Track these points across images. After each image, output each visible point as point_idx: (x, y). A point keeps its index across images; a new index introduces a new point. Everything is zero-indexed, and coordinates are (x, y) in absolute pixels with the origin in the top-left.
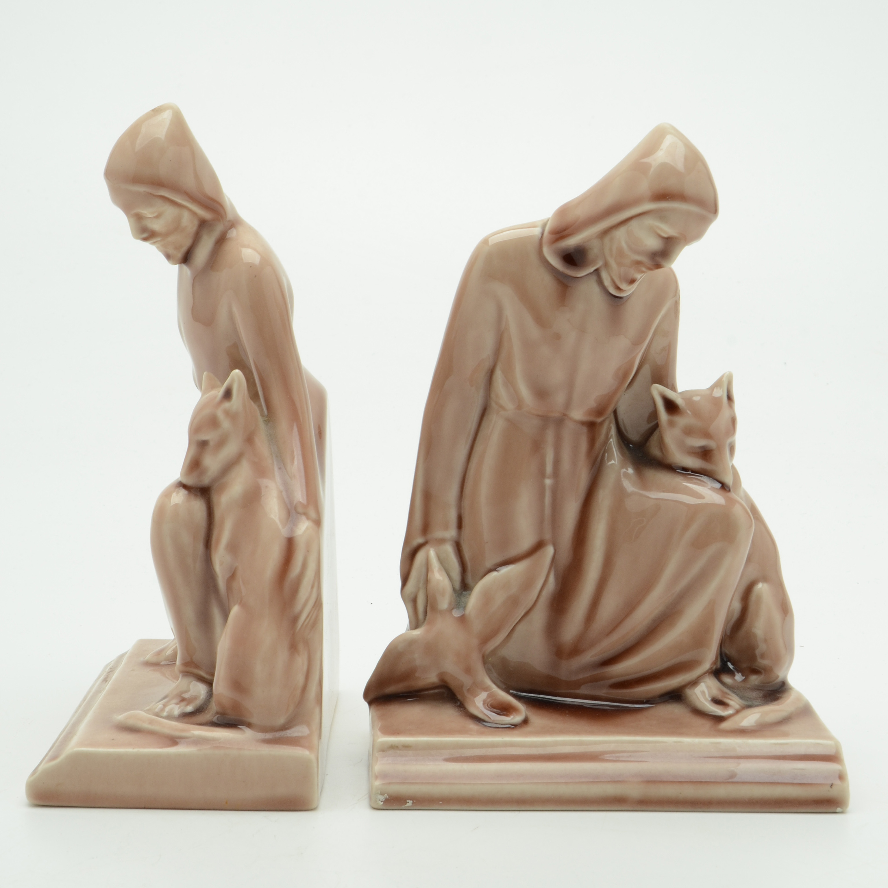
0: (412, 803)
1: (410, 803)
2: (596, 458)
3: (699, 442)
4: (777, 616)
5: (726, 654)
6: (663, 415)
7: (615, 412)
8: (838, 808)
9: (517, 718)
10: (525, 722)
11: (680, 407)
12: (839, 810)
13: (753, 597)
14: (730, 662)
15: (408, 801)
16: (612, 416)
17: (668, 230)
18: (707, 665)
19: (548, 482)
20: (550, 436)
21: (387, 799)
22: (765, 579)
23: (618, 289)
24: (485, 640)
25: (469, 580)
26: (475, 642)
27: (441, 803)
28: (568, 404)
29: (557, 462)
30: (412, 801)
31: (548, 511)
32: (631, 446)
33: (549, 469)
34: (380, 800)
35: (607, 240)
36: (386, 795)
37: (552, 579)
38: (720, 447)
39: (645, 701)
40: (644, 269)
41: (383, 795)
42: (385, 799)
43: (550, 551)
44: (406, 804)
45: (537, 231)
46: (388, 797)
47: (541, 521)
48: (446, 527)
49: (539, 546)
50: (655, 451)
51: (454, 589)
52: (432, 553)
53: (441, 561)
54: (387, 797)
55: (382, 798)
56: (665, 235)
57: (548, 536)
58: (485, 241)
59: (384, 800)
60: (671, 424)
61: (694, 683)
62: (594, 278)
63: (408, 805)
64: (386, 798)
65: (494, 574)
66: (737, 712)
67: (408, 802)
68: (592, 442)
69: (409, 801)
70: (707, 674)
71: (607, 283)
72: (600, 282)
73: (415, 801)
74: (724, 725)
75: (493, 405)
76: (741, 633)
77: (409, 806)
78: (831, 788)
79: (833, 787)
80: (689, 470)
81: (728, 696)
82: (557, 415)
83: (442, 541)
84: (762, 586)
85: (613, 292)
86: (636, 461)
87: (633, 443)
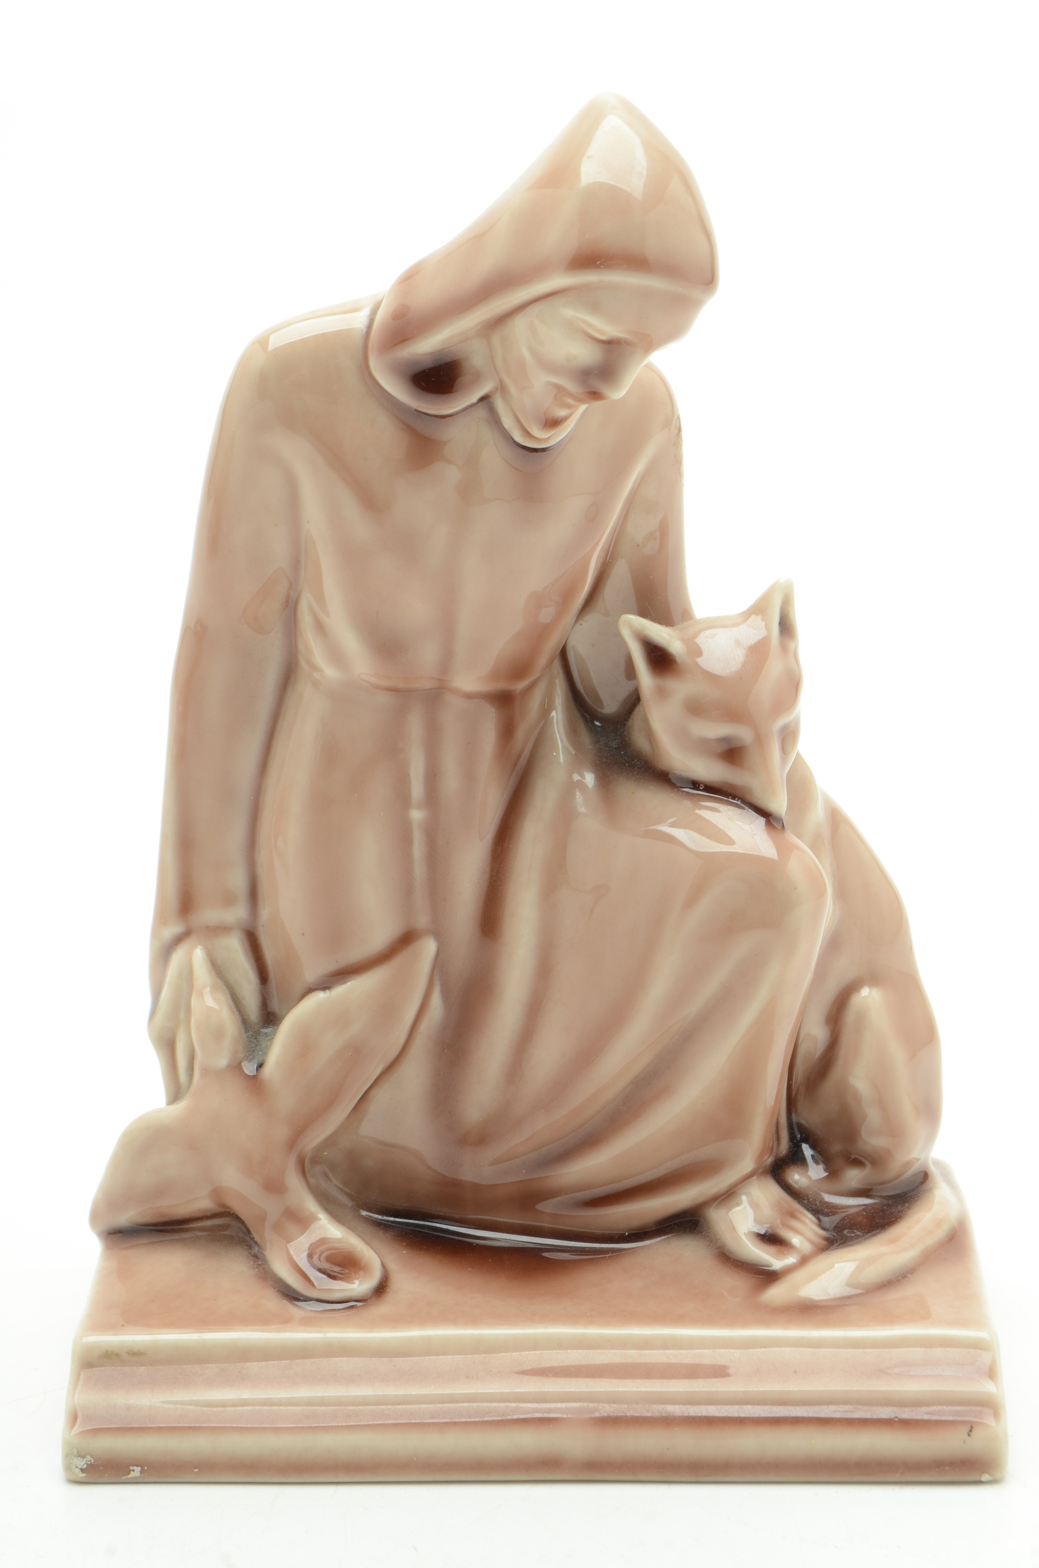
0: (141, 1472)
1: (136, 1472)
2: (519, 757)
4: (898, 1053)
5: (800, 1126)
6: (645, 677)
8: (983, 1475)
10: (381, 1289)
11: (678, 659)
12: (985, 1477)
13: (850, 1017)
14: (807, 1142)
15: (131, 1468)
16: (557, 665)
17: (608, 329)
18: (747, 1164)
19: (417, 815)
20: (415, 726)
21: (91, 1464)
22: (874, 979)
23: (527, 434)
24: (300, 1130)
25: (275, 1005)
26: (282, 1133)
27: (197, 1470)
28: (446, 662)
29: (432, 777)
30: (139, 1468)
31: (419, 870)
32: (597, 723)
33: (417, 789)
34: (77, 1467)
35: (496, 339)
36: (89, 1457)
37: (436, 1000)
38: (760, 739)
39: (627, 1234)
40: (570, 401)
41: (83, 1457)
42: (87, 1464)
43: (428, 948)
44: (129, 1473)
45: (359, 321)
46: (93, 1461)
47: (408, 891)
48: (229, 900)
49: (405, 939)
50: (639, 741)
51: (245, 1022)
52: (199, 955)
53: (217, 968)
54: (91, 1461)
55: (82, 1463)
56: (603, 338)
57: (422, 920)
58: (262, 342)
59: (85, 1466)
60: (662, 693)
61: (727, 1196)
62: (481, 413)
63: (132, 1474)
64: (89, 1463)
65: (320, 996)
66: (804, 1260)
67: (133, 1470)
68: (507, 731)
69: (135, 1468)
71: (508, 422)
72: (495, 420)
73: (146, 1468)
74: (776, 1293)
75: (303, 664)
76: (829, 1087)
77: (135, 1478)
78: (969, 1435)
79: (974, 1433)
80: (699, 786)
81: (795, 1223)
82: (428, 685)
83: (222, 929)
84: (870, 994)
85: (519, 438)
86: (604, 760)
87: (604, 719)
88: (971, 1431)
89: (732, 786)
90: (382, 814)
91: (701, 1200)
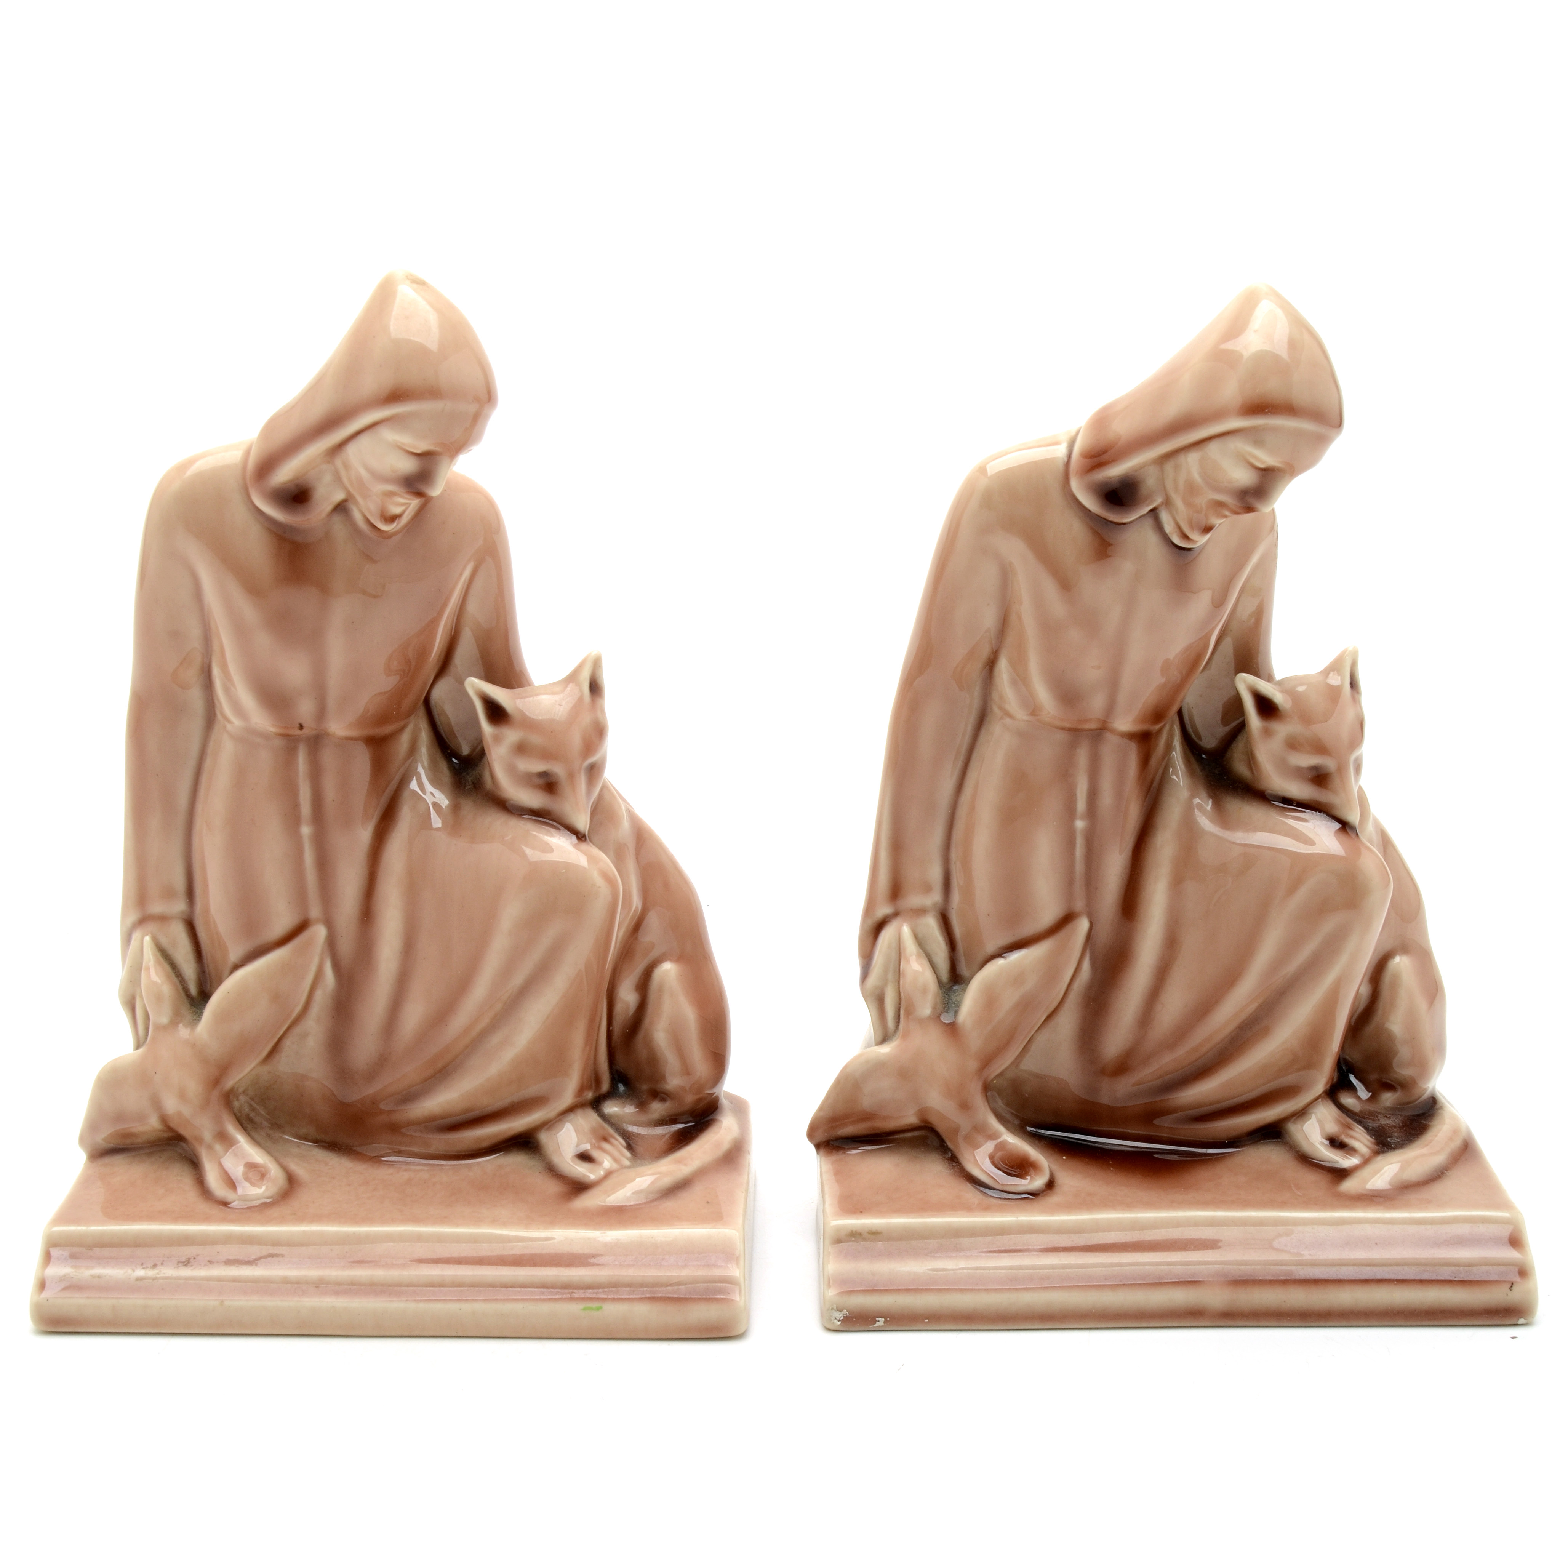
0: (884, 1322)
1: (881, 1322)
2: (1152, 781)
3: (1307, 760)
4: (1421, 1004)
5: (1347, 1062)
6: (1253, 718)
7: (1180, 713)
8: (1520, 1319)
9: (1037, 1182)
10: (1051, 1185)
11: (1280, 708)
12: (1521, 1321)
13: (1387, 978)
14: (1353, 1073)
15: (877, 1319)
16: (1176, 719)
17: (1265, 459)
19: (1080, 824)
20: (1082, 756)
21: (847, 1316)
22: (1404, 948)
23: (1186, 537)
25: (963, 970)
26: (973, 1065)
27: (927, 1320)
28: (1110, 708)
29: (1093, 794)
30: (883, 1319)
31: (1079, 867)
32: (1204, 756)
33: (1081, 805)
34: (836, 1319)
35: (1169, 467)
36: (845, 1310)
37: (1086, 965)
38: (1342, 768)
39: (1226, 1142)
40: (1227, 513)
41: (841, 1311)
42: (844, 1317)
43: (1083, 925)
44: (875, 1323)
45: (1060, 451)
46: (848, 1314)
47: (1070, 882)
48: (927, 889)
49: (1066, 920)
50: (1241, 768)
51: (939, 981)
52: (906, 930)
53: (920, 941)
54: (846, 1314)
55: (840, 1315)
56: (1262, 466)
57: (1079, 904)
58: (981, 469)
59: (842, 1318)
60: (1267, 733)
61: (1301, 1114)
62: (1149, 522)
63: (878, 1324)
64: (845, 1315)
65: (1000, 962)
66: (1366, 1162)
67: (879, 1321)
68: (1145, 760)
69: (880, 1319)
70: (1320, 1100)
71: (1169, 527)
72: (1159, 527)
73: (888, 1319)
75: (995, 710)
77: (879, 1326)
78: (1511, 1290)
79: (1513, 1288)
80: (1293, 803)
81: (1352, 1133)
82: (1093, 726)
83: (921, 912)
84: (1400, 960)
85: (1177, 540)
86: (1212, 783)
87: (1206, 752)
88: (1512, 1286)
89: (1319, 803)
90: (1055, 823)
91: (1283, 1116)
